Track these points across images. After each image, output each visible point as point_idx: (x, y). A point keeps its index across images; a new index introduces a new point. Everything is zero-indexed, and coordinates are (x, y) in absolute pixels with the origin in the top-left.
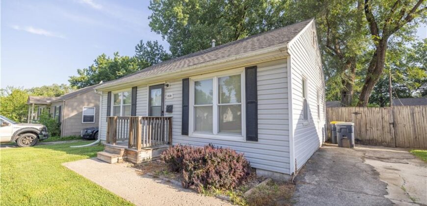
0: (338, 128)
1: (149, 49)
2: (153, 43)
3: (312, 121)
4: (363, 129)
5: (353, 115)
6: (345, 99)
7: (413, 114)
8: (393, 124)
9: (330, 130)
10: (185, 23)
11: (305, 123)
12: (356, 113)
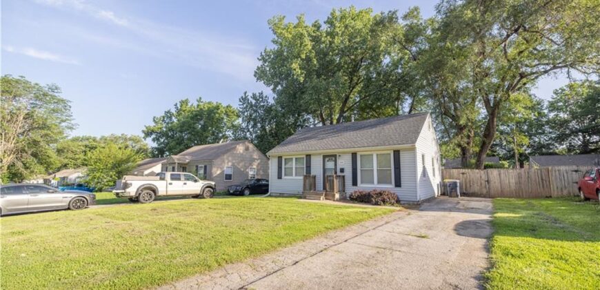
0: (448, 184)
1: (254, 102)
2: (258, 94)
3: (429, 179)
4: (468, 185)
5: (461, 175)
6: (464, 160)
7: (500, 174)
8: (488, 181)
9: (443, 185)
10: (302, 79)
11: (424, 179)
12: (463, 174)
